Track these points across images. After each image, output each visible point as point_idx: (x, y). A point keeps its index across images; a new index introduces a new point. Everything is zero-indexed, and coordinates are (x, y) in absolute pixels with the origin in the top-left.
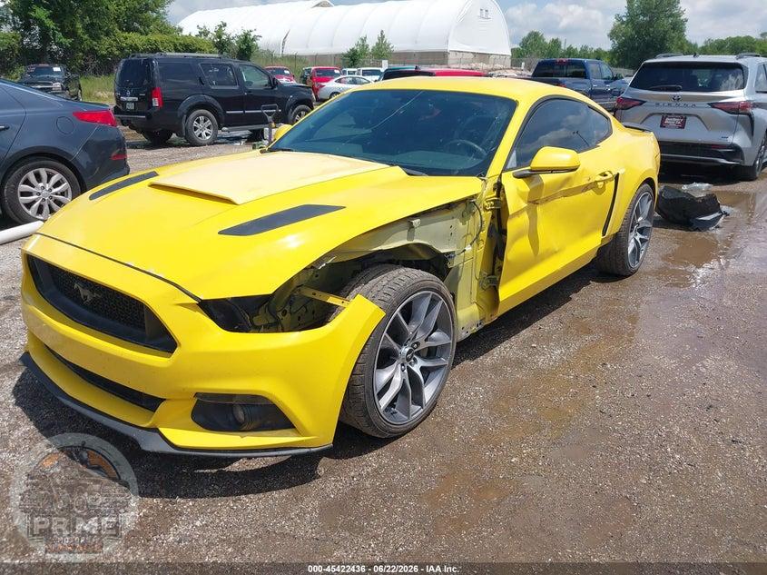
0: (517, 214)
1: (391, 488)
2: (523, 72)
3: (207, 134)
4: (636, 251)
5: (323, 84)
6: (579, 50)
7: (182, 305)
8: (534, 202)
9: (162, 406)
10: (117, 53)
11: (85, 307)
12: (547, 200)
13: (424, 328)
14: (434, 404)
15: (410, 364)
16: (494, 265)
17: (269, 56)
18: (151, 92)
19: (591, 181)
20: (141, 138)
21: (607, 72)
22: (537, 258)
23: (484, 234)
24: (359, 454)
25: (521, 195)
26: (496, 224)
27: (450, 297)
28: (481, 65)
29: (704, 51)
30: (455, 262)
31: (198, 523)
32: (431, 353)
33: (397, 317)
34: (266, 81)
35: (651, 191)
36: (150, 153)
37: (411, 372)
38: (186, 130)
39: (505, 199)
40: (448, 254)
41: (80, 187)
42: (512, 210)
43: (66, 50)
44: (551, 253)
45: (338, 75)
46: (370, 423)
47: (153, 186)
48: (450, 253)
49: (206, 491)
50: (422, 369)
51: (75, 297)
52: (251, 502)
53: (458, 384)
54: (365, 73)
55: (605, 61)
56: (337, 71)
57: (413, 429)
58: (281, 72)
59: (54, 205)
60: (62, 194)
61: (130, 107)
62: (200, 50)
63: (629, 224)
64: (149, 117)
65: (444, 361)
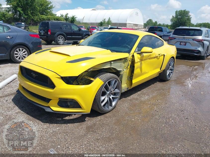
0: (137, 62)
1: (103, 124)
2: (147, 30)
3: (62, 42)
4: (169, 75)
5: (93, 30)
6: (162, 24)
7: (57, 78)
8: (141, 60)
9: (51, 101)
10: (39, 20)
11: (34, 78)
12: (145, 60)
13: (113, 88)
14: (115, 107)
15: (110, 96)
16: (131, 74)
17: (79, 23)
18: (48, 31)
19: (156, 56)
20: (45, 42)
21: (168, 30)
22: (141, 74)
23: (129, 67)
24: (96, 116)
25: (138, 58)
26: (132, 65)
27: (120, 82)
28: (135, 27)
29: (196, 26)
30: (121, 73)
31: (57, 129)
32: (115, 94)
33: (106, 84)
34: (78, 29)
35: (174, 60)
36: (47, 46)
37: (110, 98)
38: (56, 40)
39: (134, 59)
40: (120, 71)
41: (30, 53)
42: (136, 62)
43: (25, 19)
44: (145, 73)
45: (97, 28)
46: (99, 109)
47: (51, 51)
48: (121, 70)
49: (59, 122)
50: (112, 98)
51: (31, 76)
52: (70, 125)
53: (121, 103)
54: (104, 28)
55: (169, 28)
56: (97, 27)
57: (110, 112)
58: (82, 27)
59: (23, 57)
60: (25, 55)
61: (42, 34)
62: (61, 20)
63: (167, 68)
64: (47, 37)
65: (118, 96)
